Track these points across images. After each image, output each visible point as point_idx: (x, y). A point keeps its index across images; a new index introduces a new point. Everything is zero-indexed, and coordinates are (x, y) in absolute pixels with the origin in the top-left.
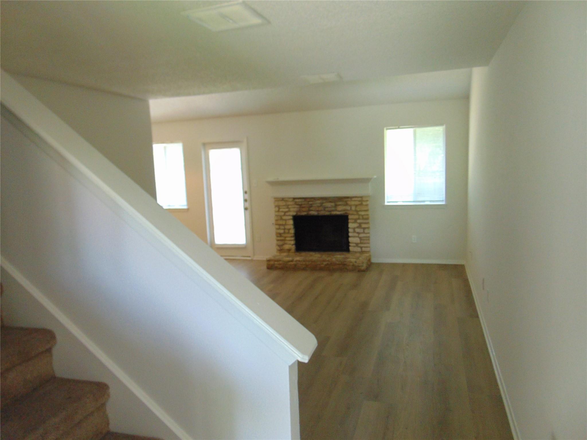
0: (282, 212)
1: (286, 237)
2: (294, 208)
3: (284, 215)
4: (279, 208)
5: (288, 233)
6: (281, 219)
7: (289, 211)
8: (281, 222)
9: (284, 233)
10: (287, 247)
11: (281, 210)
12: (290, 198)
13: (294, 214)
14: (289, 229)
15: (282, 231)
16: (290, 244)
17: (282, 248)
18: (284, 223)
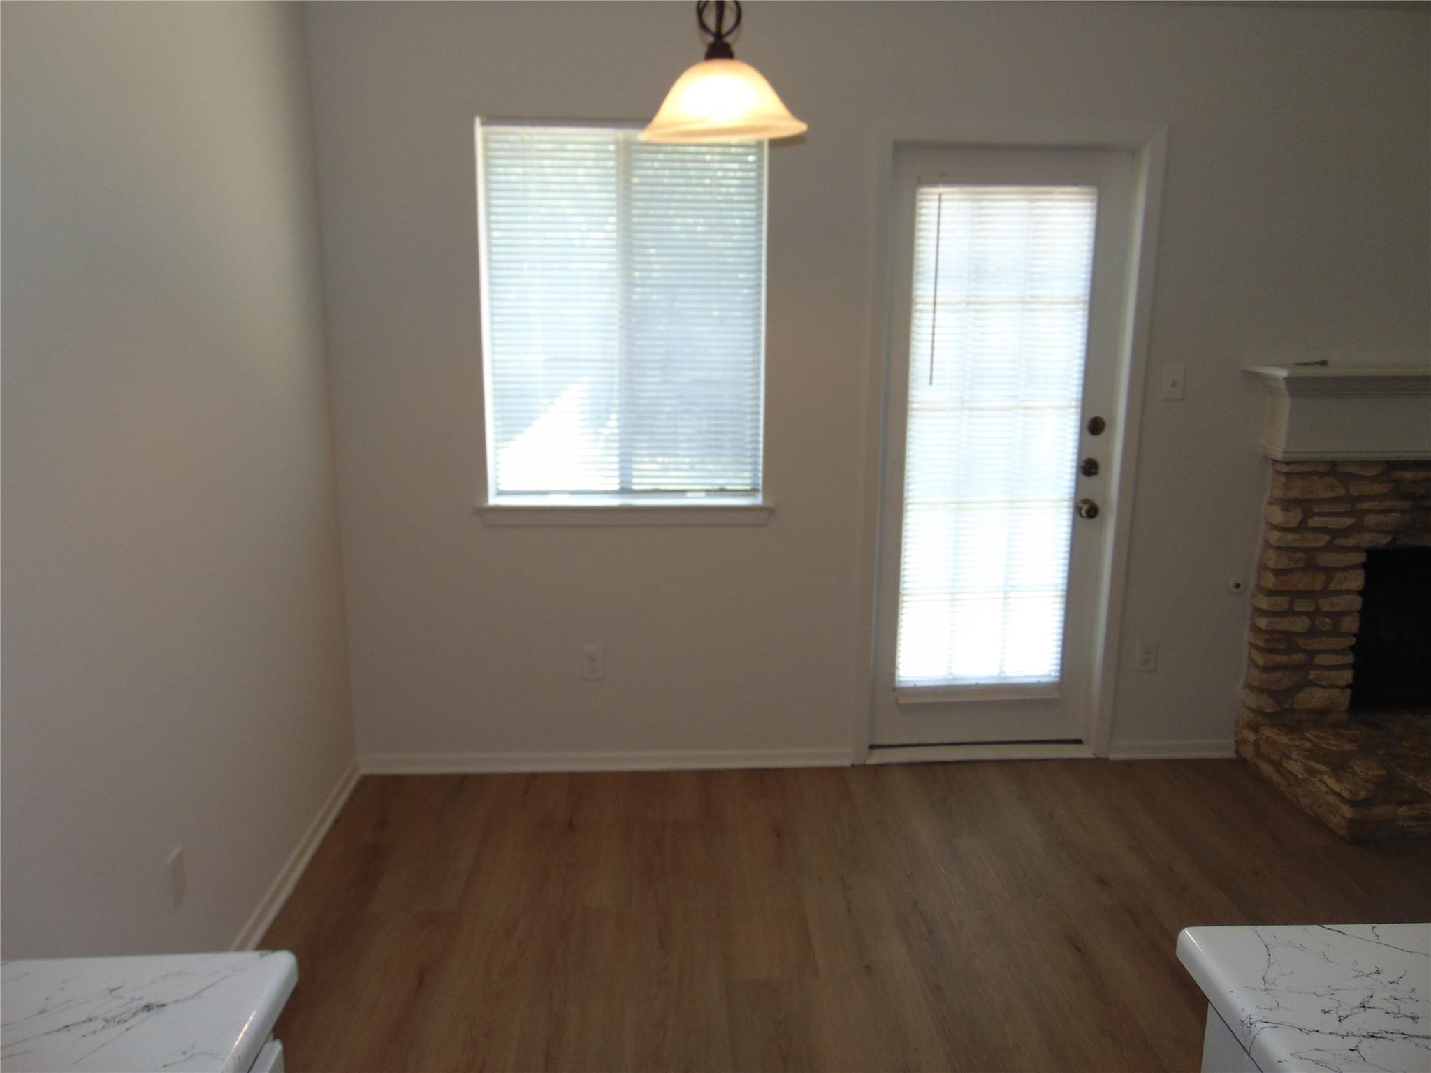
0: (1323, 530)
1: (1312, 654)
2: (1387, 511)
3: (1329, 548)
4: (1308, 514)
5: (1335, 632)
6: (1311, 566)
7: (1358, 528)
8: (1302, 581)
9: (1312, 632)
10: (1314, 698)
11: (1315, 522)
12: (1364, 464)
13: (1384, 540)
14: (1336, 616)
15: (1300, 624)
16: (1332, 686)
17: (1287, 706)
18: (1318, 582)
